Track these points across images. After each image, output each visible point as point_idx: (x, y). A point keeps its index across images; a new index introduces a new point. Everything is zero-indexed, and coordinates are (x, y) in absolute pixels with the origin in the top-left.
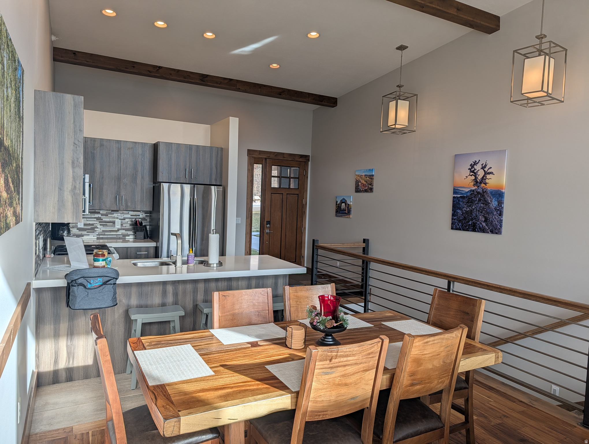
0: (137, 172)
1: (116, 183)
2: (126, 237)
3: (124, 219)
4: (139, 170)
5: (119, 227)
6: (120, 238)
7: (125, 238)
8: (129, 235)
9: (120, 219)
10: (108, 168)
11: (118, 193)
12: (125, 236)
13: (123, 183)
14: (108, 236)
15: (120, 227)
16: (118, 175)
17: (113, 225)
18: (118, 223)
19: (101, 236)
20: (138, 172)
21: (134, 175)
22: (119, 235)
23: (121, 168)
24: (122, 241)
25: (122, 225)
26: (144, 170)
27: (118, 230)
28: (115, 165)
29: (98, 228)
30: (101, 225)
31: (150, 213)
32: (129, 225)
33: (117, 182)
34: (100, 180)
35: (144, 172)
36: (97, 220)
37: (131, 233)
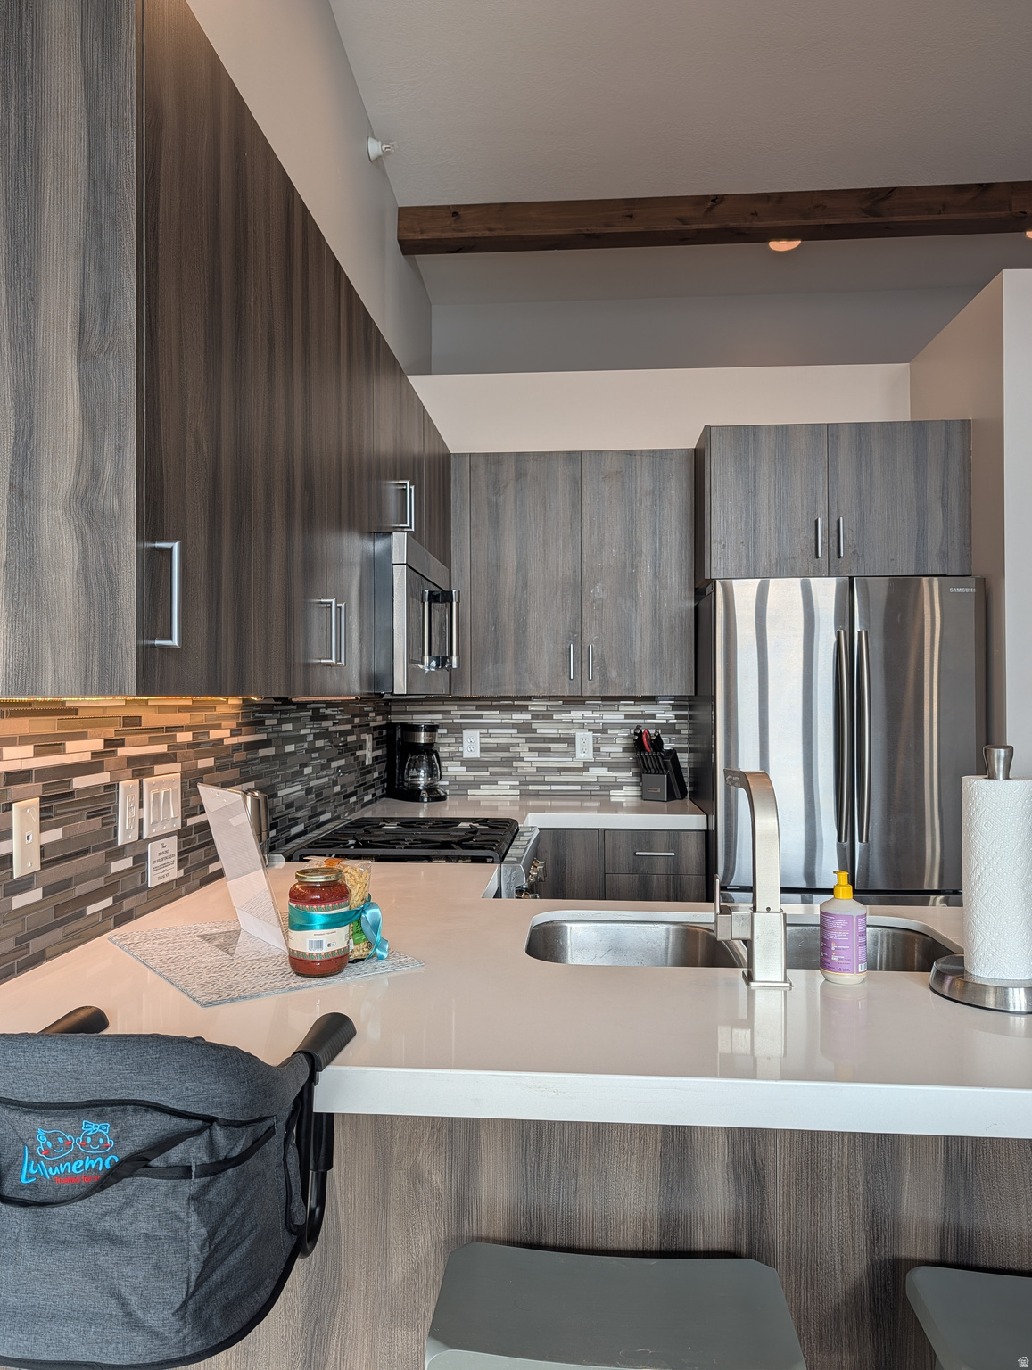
0: (638, 559)
1: (569, 602)
2: (612, 793)
3: (604, 730)
4: (644, 550)
5: (589, 756)
6: (591, 795)
7: (610, 796)
8: (619, 786)
9: (590, 730)
10: (541, 550)
11: (576, 635)
12: (607, 787)
13: (591, 600)
14: (554, 788)
15: (591, 756)
16: (574, 571)
17: (570, 749)
18: (585, 740)
19: (531, 788)
20: (641, 557)
21: (628, 569)
22: (589, 784)
23: (584, 545)
24: (598, 804)
25: (596, 750)
26: (660, 549)
27: (586, 767)
28: (563, 540)
29: (521, 759)
30: (531, 749)
31: (691, 707)
32: (621, 750)
33: (569, 597)
34: (516, 595)
35: (661, 553)
36: (518, 733)
37: (626, 776)
